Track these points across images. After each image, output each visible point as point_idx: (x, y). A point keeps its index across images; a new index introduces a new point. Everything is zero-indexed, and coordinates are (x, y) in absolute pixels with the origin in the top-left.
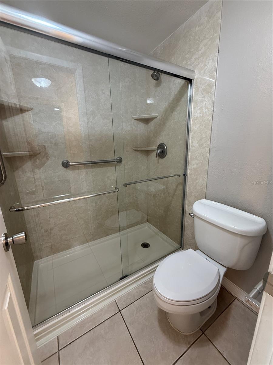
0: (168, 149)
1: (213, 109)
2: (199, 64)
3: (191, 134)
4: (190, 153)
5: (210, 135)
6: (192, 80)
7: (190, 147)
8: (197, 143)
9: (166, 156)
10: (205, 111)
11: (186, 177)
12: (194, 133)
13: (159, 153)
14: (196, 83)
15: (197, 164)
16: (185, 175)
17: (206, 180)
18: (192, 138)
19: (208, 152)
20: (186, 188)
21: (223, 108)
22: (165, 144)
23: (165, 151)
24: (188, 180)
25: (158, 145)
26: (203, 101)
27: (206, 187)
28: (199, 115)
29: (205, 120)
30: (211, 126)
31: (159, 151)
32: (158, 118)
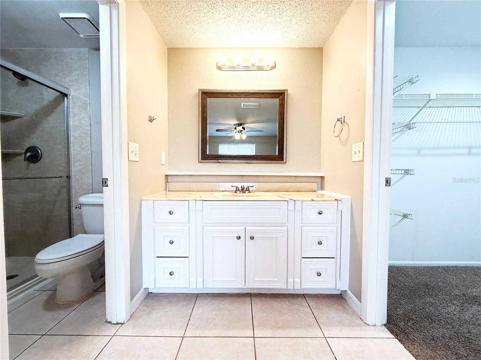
0: (43, 153)
1: (90, 122)
2: (73, 86)
3: (72, 139)
4: (72, 156)
5: (90, 141)
6: (68, 95)
7: (72, 150)
8: (79, 147)
9: (41, 160)
10: (83, 122)
11: (71, 178)
12: (75, 138)
13: (28, 156)
14: (72, 98)
15: (81, 165)
16: (68, 177)
17: (91, 178)
18: (73, 142)
19: (89, 154)
20: (71, 190)
21: (98, 123)
22: (39, 147)
23: (39, 155)
24: (73, 180)
25: (26, 147)
26: (80, 114)
27: (92, 184)
28: (78, 124)
29: (84, 129)
30: (90, 134)
31: (28, 154)
32: (25, 118)
